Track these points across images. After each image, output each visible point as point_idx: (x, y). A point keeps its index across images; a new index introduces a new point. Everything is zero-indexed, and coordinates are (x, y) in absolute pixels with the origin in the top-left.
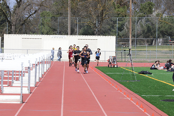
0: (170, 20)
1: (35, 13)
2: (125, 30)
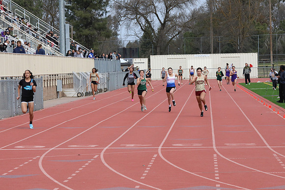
1: (178, 34)
2: (266, 47)
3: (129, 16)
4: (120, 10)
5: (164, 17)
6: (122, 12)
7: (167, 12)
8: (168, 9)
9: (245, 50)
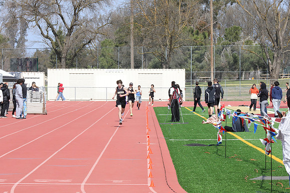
1: (90, 42)
2: (206, 61)
3: (25, 17)
4: (14, 9)
5: (71, 19)
6: (16, 11)
8: (77, 9)
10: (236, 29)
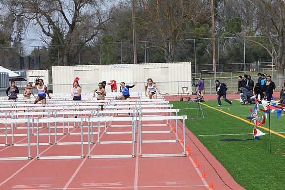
0: (263, 39)
2: (208, 54)
3: (26, 14)
4: (14, 7)
5: (73, 16)
6: (17, 9)
7: (77, 10)
8: (77, 5)
9: (181, 58)
10: (237, 20)
